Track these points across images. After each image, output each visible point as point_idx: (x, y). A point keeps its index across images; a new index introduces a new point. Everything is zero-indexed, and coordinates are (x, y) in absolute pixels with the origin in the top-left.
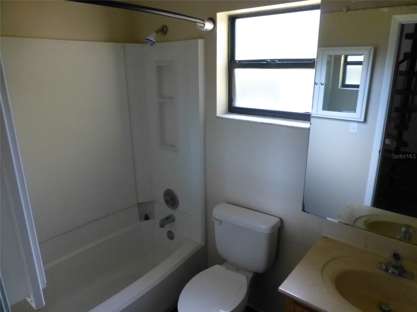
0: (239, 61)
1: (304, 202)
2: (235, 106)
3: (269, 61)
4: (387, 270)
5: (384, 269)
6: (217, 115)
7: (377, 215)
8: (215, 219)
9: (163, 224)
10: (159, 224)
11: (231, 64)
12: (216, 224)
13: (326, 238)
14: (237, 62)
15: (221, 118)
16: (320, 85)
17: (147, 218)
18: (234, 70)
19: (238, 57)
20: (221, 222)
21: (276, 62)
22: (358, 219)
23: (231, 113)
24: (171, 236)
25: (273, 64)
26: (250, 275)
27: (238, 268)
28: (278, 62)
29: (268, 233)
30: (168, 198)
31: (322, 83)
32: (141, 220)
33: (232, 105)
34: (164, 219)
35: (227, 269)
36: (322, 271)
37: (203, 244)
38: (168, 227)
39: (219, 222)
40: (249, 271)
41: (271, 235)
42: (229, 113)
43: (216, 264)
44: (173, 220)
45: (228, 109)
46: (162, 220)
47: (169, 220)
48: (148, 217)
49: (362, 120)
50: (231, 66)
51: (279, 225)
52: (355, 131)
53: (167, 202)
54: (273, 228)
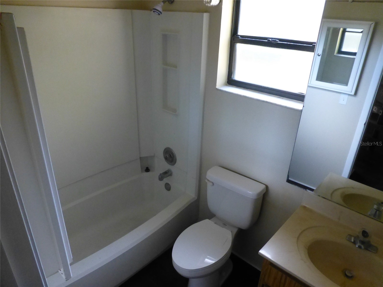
0: (242, 36)
1: (289, 174)
2: (234, 79)
3: (270, 40)
4: (354, 243)
5: (353, 241)
6: (217, 87)
7: (353, 188)
8: (208, 180)
9: (161, 178)
10: (158, 178)
11: (234, 39)
12: (209, 185)
13: (305, 207)
14: (239, 37)
15: (220, 90)
16: (317, 56)
17: (147, 170)
18: (236, 45)
19: (241, 32)
20: (213, 183)
21: (277, 41)
22: (336, 190)
23: (230, 85)
24: (168, 187)
25: (274, 43)
26: (235, 230)
27: (225, 224)
28: (279, 41)
29: (254, 198)
30: (168, 156)
31: (319, 54)
32: (142, 172)
33: (231, 78)
34: (163, 173)
35: (215, 223)
36: (298, 238)
37: (196, 198)
38: (166, 180)
39: (211, 184)
40: (234, 226)
41: (256, 200)
42: (228, 84)
43: (206, 219)
44: (171, 175)
45: (227, 81)
46: (161, 174)
47: (167, 174)
48: (149, 169)
49: (353, 93)
50: (234, 40)
51: (265, 191)
52: (344, 103)
53: (166, 158)
54: (259, 194)
